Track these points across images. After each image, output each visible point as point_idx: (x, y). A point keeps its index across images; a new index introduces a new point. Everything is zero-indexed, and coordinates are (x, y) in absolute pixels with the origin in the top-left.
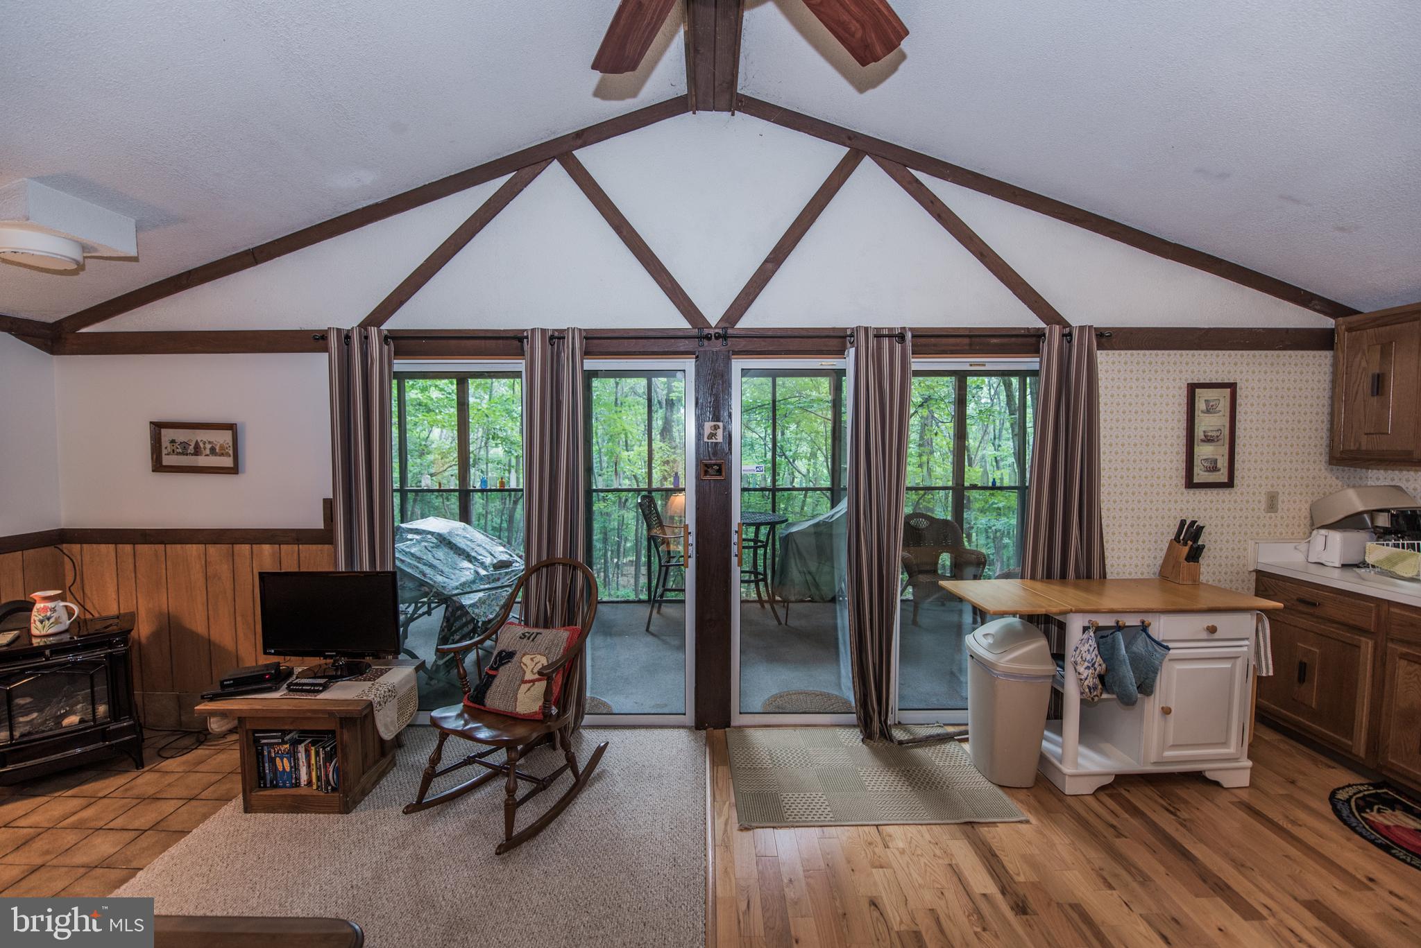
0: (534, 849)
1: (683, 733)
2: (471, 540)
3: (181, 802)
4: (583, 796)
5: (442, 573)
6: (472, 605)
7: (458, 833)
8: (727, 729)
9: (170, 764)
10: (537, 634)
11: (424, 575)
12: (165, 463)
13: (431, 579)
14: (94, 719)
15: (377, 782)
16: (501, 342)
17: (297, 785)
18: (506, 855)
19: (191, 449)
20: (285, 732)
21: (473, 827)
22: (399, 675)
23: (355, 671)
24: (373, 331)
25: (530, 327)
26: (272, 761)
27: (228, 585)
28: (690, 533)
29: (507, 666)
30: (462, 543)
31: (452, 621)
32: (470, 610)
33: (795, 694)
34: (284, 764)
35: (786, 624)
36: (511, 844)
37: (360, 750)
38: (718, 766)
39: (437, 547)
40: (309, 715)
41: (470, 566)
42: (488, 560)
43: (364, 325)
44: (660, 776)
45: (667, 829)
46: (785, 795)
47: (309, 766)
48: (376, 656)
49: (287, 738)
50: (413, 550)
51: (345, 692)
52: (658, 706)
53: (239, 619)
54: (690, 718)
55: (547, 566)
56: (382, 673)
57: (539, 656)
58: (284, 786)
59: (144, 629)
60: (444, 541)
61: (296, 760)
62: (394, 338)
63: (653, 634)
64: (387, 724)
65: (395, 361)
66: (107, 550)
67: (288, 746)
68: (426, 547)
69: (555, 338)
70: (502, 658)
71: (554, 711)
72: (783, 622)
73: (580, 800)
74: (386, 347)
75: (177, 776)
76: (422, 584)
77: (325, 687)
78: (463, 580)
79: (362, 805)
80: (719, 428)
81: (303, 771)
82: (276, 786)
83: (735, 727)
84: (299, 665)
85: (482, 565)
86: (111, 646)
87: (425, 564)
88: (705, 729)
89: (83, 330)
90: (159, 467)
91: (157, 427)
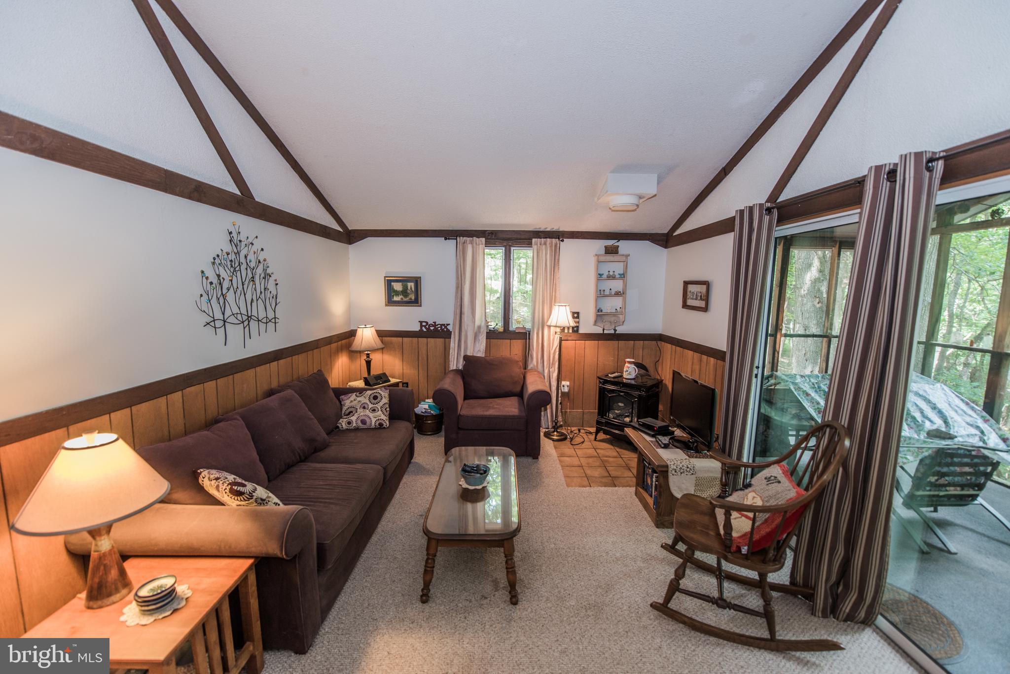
12: (687, 304)
18: (658, 612)
19: (695, 296)
22: (706, 464)
26: (647, 475)
34: (649, 480)
49: (650, 466)
51: (669, 454)
57: (759, 498)
58: (648, 493)
61: (652, 481)
64: (675, 487)
67: (650, 470)
77: (666, 447)
81: (653, 490)
82: (646, 490)
89: (674, 234)
90: (685, 306)
91: (686, 284)
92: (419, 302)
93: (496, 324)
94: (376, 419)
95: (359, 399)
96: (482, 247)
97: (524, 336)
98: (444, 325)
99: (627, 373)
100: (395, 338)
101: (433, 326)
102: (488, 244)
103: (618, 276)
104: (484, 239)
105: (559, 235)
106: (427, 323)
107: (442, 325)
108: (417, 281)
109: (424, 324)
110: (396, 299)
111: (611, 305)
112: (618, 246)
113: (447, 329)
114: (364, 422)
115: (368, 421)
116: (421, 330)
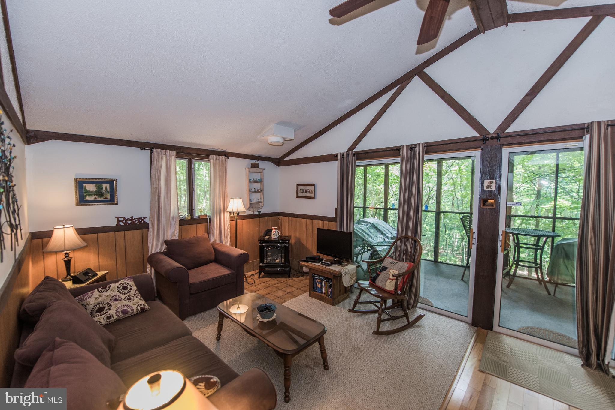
0: (387, 339)
1: (464, 325)
2: (384, 227)
3: (296, 289)
4: (410, 330)
5: (371, 237)
6: (380, 251)
7: (363, 324)
8: (489, 331)
9: (295, 279)
10: (397, 263)
11: (365, 237)
12: (299, 195)
13: (367, 239)
14: (281, 262)
15: (343, 300)
16: (392, 151)
17: (322, 293)
18: (376, 335)
19: (304, 192)
20: (320, 276)
21: (368, 324)
22: (351, 267)
23: (339, 263)
24: (350, 152)
25: (402, 145)
26: (316, 284)
27: (311, 232)
28: (474, 233)
29: (384, 272)
30: (380, 228)
31: (373, 255)
32: (379, 252)
33: (543, 330)
34: (319, 285)
35: (554, 295)
36: (378, 333)
37: (338, 288)
38: (477, 343)
39: (371, 228)
40: (325, 272)
41: (383, 237)
42: (390, 236)
43: (348, 151)
44: (446, 336)
45: (442, 355)
46: (512, 368)
47: (325, 288)
48: (347, 261)
49: (320, 278)
50: (363, 228)
51: (335, 268)
52: (456, 311)
53: (313, 242)
54: (469, 319)
55: (405, 238)
56: (346, 265)
57: (396, 271)
58: (319, 292)
59: (293, 241)
60: (374, 227)
61: (322, 285)
62: (356, 154)
63: (464, 282)
64: (346, 282)
65: (357, 162)
66: (286, 218)
67: (320, 280)
68: (367, 228)
69: (412, 148)
70: (383, 269)
71: (399, 292)
72: (552, 294)
73: (408, 331)
74: (354, 157)
75: (296, 282)
76: (364, 240)
77: (330, 265)
78: (378, 241)
79: (338, 305)
80: (493, 182)
81: (324, 289)
82: (317, 291)
83: (495, 332)
84: (325, 258)
85: (387, 237)
86: (286, 243)
87: (366, 233)
88: (477, 327)
89: (284, 160)
90: (298, 196)
91: (298, 185)
92: (116, 201)
93: (185, 213)
94: (136, 306)
95: (105, 294)
96: (173, 158)
97: (206, 221)
98: (141, 218)
99: (274, 235)
100: (89, 235)
101: (130, 220)
102: (178, 156)
103: (258, 181)
104: (175, 152)
105: (227, 155)
106: (124, 218)
107: (139, 219)
108: (112, 183)
109: (121, 219)
110: (88, 198)
111: (256, 197)
112: (258, 164)
113: (144, 221)
114: (124, 312)
115: (129, 310)
116: (118, 225)
